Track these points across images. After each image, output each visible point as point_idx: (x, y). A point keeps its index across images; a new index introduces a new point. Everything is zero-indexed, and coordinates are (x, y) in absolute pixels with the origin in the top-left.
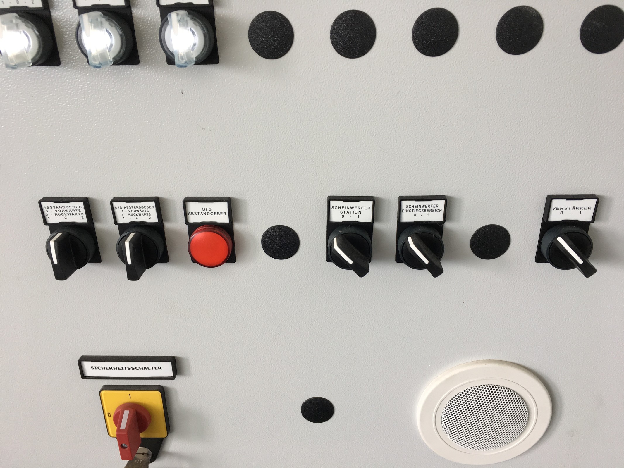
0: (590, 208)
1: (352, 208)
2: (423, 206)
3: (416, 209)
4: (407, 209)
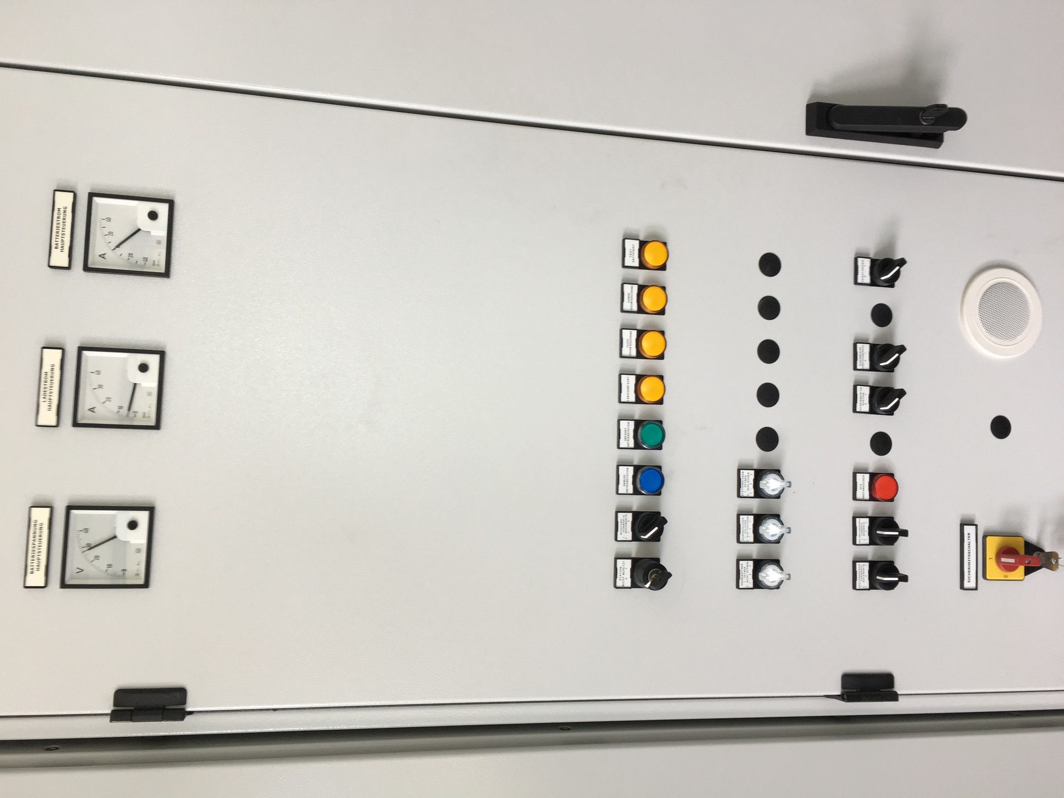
0: (863, 261)
1: (861, 398)
2: (860, 356)
3: (862, 360)
4: (862, 365)
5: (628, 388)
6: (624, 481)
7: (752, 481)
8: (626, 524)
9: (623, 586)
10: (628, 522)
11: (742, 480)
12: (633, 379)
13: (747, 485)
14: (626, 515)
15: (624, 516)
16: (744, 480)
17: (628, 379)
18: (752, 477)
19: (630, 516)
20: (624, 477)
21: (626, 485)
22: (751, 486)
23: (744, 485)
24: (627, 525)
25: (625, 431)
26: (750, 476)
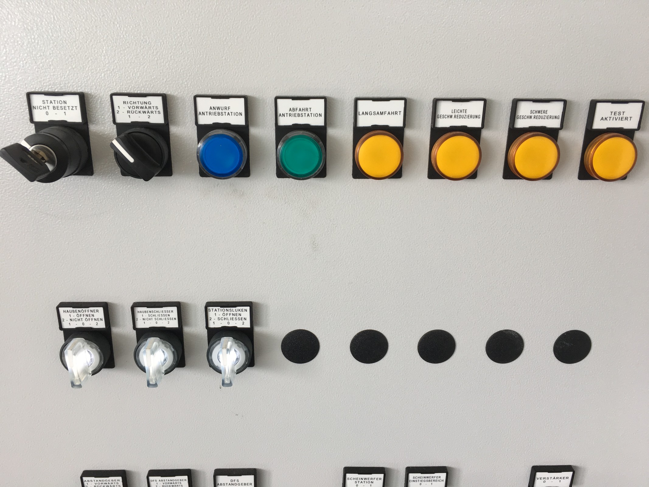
0: (567, 478)
1: (365, 479)
2: (428, 477)
3: (421, 479)
4: (414, 480)
5: (382, 113)
6: (218, 108)
7: (232, 324)
8: (144, 112)
9: (35, 108)
10: (146, 115)
11: (234, 309)
12: (397, 121)
13: (225, 317)
14: (159, 112)
15: (157, 108)
16: (235, 313)
17: (396, 113)
18: (239, 324)
19: (158, 119)
20: (226, 108)
21: (211, 111)
22: (225, 324)
23: (226, 312)
24: (142, 115)
25: (307, 109)
26: (241, 322)
